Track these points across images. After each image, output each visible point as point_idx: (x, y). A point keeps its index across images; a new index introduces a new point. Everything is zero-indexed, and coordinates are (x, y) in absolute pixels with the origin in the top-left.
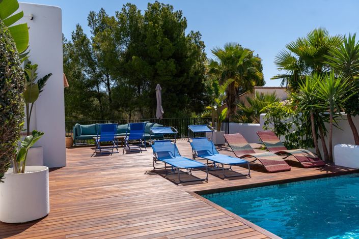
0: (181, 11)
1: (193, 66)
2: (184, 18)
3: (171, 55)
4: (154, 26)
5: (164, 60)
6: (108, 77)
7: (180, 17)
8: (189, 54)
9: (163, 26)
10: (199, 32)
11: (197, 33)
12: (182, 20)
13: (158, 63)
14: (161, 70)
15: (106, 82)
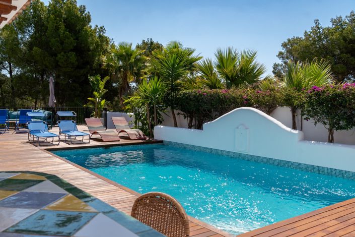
0: (84, 6)
1: (97, 59)
2: (88, 12)
3: (72, 48)
4: (55, 19)
5: (65, 53)
6: (10, 64)
7: (84, 12)
8: (91, 48)
9: (66, 19)
10: (103, 27)
11: (101, 28)
12: (86, 15)
13: (59, 56)
14: (62, 63)
15: (8, 69)
